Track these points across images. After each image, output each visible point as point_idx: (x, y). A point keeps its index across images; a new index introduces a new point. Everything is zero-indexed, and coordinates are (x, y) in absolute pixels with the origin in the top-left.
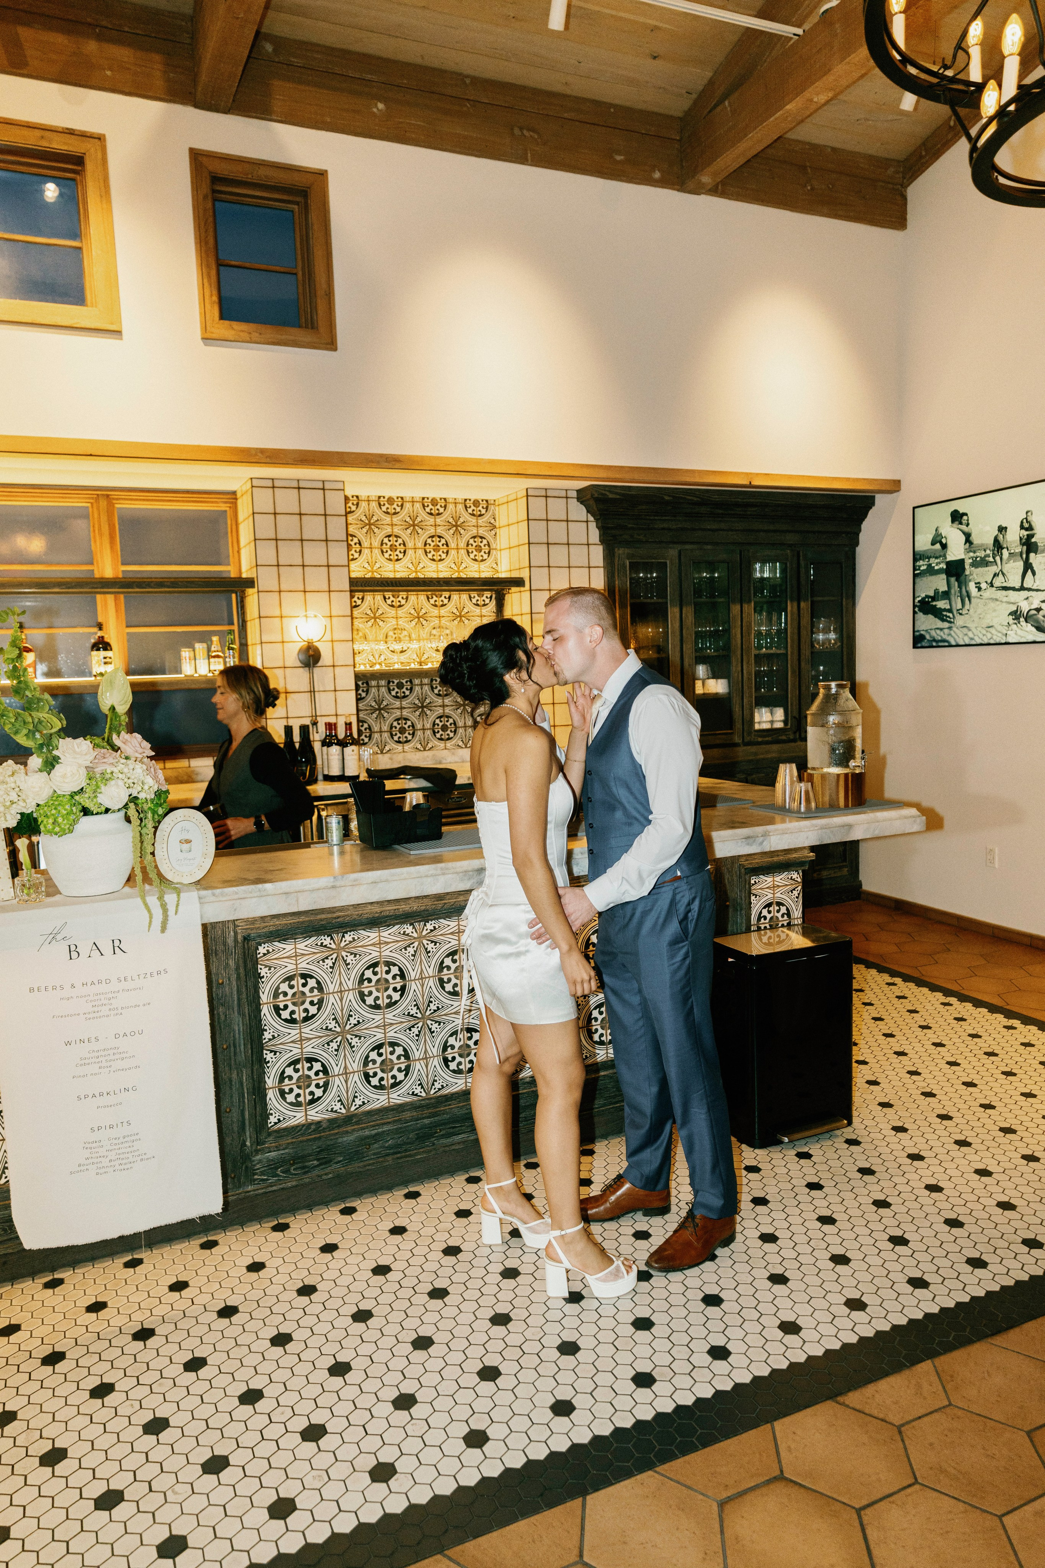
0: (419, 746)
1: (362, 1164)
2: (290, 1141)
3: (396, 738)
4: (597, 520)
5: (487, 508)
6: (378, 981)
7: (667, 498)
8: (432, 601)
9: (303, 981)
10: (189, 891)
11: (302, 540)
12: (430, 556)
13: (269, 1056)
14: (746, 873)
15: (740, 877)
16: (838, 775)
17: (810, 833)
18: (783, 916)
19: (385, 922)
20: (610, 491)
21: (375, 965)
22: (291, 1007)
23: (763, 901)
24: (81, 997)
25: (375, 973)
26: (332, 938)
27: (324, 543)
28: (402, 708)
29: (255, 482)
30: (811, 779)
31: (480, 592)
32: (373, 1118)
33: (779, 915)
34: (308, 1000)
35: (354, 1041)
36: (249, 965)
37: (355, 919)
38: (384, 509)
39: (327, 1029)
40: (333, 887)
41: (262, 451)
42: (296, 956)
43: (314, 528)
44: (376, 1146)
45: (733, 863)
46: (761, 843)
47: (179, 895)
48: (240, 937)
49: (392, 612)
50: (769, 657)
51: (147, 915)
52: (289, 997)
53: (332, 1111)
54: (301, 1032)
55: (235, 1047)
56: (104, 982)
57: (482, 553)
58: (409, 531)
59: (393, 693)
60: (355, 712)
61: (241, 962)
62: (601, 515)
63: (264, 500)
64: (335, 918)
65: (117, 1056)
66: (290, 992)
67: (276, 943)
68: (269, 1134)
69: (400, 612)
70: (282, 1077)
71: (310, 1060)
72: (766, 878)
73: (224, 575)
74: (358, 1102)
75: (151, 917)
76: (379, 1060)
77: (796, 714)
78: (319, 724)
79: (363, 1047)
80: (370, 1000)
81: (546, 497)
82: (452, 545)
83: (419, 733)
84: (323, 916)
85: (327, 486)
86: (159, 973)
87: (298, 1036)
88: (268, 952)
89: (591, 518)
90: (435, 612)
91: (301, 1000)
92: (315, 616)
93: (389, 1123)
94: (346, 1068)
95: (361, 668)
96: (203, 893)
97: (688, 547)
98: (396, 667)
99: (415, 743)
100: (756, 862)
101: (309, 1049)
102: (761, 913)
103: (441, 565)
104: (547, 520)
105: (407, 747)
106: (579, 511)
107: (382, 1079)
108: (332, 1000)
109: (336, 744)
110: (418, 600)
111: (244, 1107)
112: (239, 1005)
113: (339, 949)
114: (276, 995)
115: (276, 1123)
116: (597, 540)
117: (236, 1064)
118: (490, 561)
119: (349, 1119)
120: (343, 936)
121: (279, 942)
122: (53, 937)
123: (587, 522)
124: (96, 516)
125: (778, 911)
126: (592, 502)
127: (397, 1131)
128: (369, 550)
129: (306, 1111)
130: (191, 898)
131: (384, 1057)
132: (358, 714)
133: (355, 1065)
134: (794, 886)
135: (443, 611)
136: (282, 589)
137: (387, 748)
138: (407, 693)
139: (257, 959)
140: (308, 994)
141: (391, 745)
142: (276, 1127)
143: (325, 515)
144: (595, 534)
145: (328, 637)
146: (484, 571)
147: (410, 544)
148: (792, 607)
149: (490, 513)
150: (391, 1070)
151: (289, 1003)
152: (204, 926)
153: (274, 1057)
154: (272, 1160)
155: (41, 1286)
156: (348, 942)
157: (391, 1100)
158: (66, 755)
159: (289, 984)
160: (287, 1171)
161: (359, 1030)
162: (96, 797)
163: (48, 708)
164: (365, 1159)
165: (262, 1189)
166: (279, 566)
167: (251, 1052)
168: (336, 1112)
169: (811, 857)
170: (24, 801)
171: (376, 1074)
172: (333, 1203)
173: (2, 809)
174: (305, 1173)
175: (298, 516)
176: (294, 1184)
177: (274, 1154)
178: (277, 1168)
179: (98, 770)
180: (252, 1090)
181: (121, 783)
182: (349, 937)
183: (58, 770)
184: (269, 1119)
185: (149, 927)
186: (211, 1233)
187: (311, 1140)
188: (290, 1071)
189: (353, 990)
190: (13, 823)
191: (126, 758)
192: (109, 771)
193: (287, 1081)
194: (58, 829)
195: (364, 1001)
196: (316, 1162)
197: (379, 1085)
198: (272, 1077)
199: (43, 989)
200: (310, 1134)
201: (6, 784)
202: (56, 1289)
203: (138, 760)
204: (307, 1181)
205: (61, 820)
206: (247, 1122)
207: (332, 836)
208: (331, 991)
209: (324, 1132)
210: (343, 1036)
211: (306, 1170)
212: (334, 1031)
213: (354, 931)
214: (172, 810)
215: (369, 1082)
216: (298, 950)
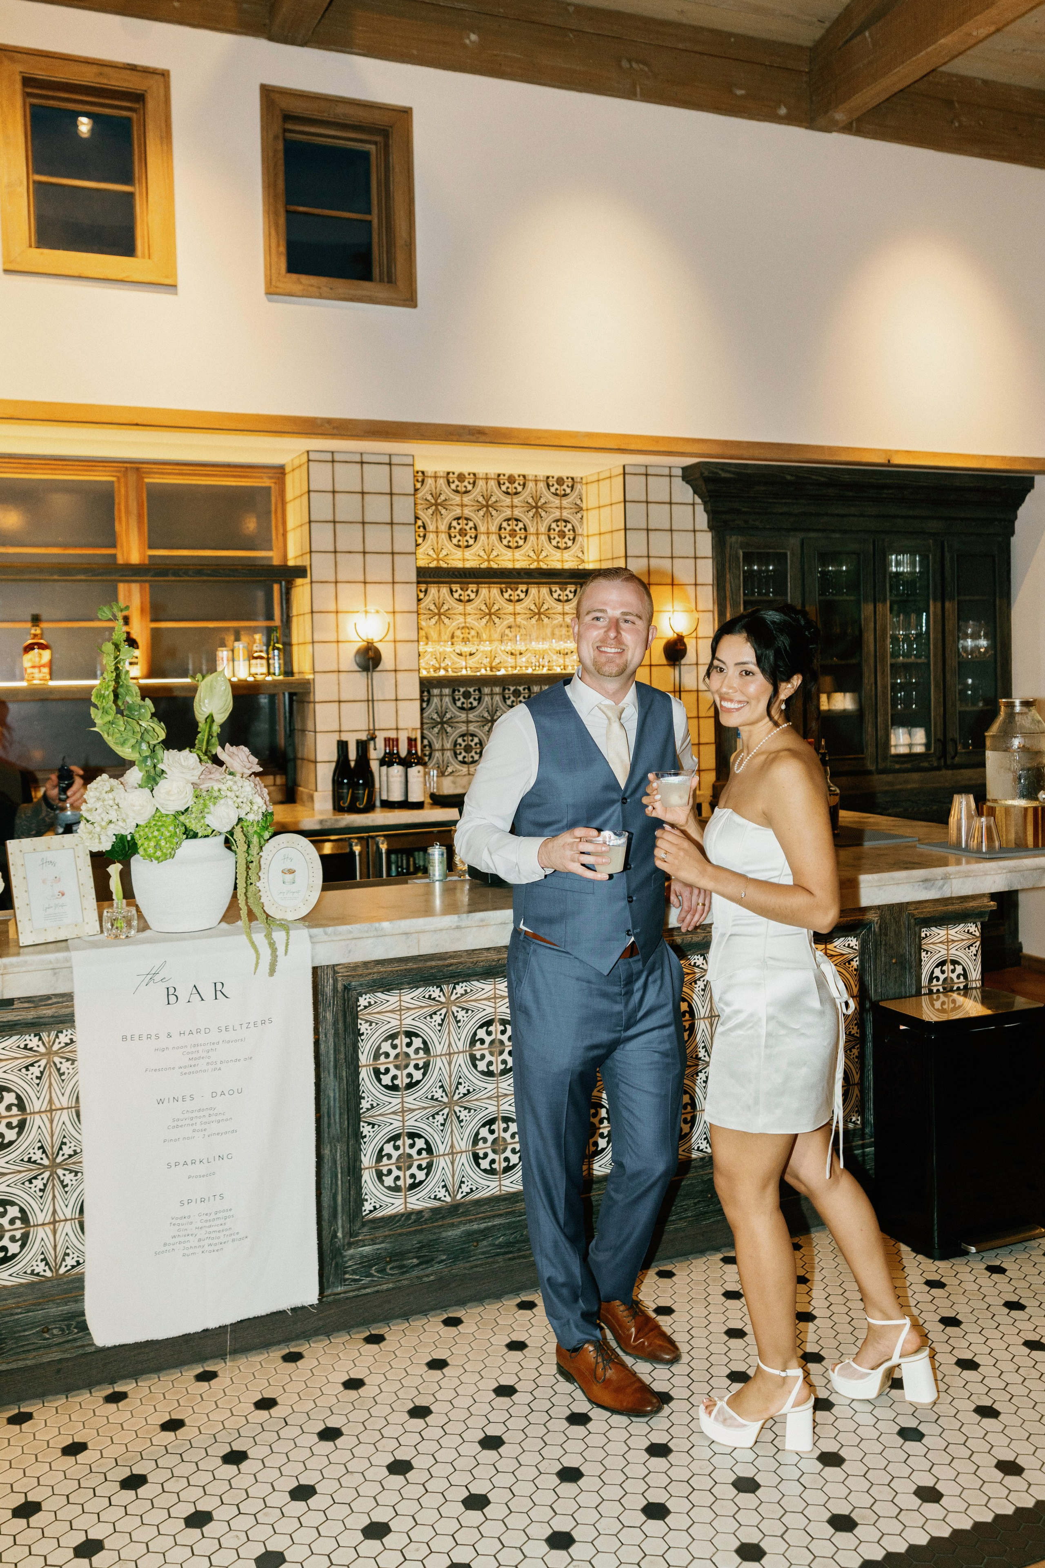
1: (468, 1265)
2: (387, 1233)
3: (460, 758)
4: (705, 503)
5: (572, 487)
6: (492, 1042)
7: (789, 477)
8: (506, 595)
9: (408, 1040)
10: (297, 928)
11: (363, 523)
12: (505, 542)
13: (366, 1129)
14: (916, 924)
15: (909, 928)
16: (1026, 809)
17: (997, 878)
18: (958, 977)
19: (503, 972)
20: (722, 470)
21: (489, 1023)
22: (393, 1071)
23: (936, 958)
24: (178, 1048)
25: (489, 1033)
26: (441, 990)
27: (389, 527)
28: (468, 722)
29: (313, 456)
30: (992, 812)
31: (563, 586)
32: (482, 1209)
33: (954, 976)
34: (412, 1063)
35: (463, 1114)
36: (349, 1020)
37: (468, 968)
38: (453, 486)
39: (432, 1098)
40: (458, 927)
42: (400, 1010)
43: (378, 509)
44: (485, 1243)
45: (900, 911)
46: (941, 888)
47: (288, 933)
48: (340, 986)
49: (460, 607)
50: (906, 667)
51: (255, 956)
52: (391, 1058)
53: (435, 1198)
54: (403, 1102)
55: (329, 1116)
56: (203, 1032)
57: (566, 540)
58: (481, 513)
59: (459, 704)
60: (418, 725)
61: (340, 1015)
62: (710, 497)
63: (322, 475)
64: (447, 966)
65: (213, 1118)
66: (393, 1053)
67: (379, 994)
68: (364, 1224)
69: (470, 608)
70: (380, 1156)
71: (412, 1136)
72: (939, 931)
73: (265, 562)
74: (465, 1189)
75: (258, 958)
76: (491, 1138)
77: (940, 736)
78: (377, 740)
79: (472, 1122)
80: (482, 1066)
81: (646, 475)
82: (532, 529)
84: (433, 963)
85: (395, 460)
86: (263, 1022)
87: (400, 1105)
88: (370, 1004)
89: (698, 500)
90: (510, 608)
91: (404, 1063)
92: (377, 612)
93: (501, 1215)
94: (452, 1146)
95: (424, 673)
96: (315, 931)
97: (813, 535)
98: (464, 672)
100: (928, 911)
101: (412, 1123)
102: (933, 972)
103: (518, 554)
104: (646, 502)
106: (684, 492)
107: (493, 1161)
108: (439, 1064)
109: (398, 764)
110: (490, 593)
111: (336, 1190)
112: (335, 1067)
113: (448, 1004)
114: (377, 1056)
115: (371, 1211)
116: (705, 526)
117: (329, 1137)
118: (575, 549)
119: (454, 1209)
120: (454, 988)
121: (382, 992)
122: (152, 977)
123: (693, 504)
124: (123, 491)
125: (953, 971)
126: (701, 482)
127: (509, 1226)
128: (435, 535)
129: (406, 1198)
130: (301, 935)
131: (496, 1135)
132: (422, 729)
133: (463, 1144)
134: (971, 942)
135: (519, 607)
136: (340, 579)
137: (450, 770)
138: (475, 703)
139: (358, 1012)
140: (413, 1056)
141: (454, 766)
142: (371, 1216)
143: (391, 494)
144: (702, 519)
145: (390, 637)
146: (566, 561)
147: (482, 528)
148: (934, 607)
149: (576, 493)
150: (504, 1150)
151: (391, 1067)
152: (315, 969)
153: (372, 1130)
154: (366, 1256)
155: (101, 1401)
156: (459, 995)
157: (503, 1188)
158: (173, 769)
159: (392, 1044)
160: (382, 1271)
161: (467, 1101)
162: (204, 817)
163: (150, 715)
164: (471, 1259)
165: (354, 1291)
166: (335, 552)
167: (346, 1123)
168: (439, 1199)
169: (991, 906)
170: (124, 821)
171: (486, 1155)
172: (433, 1313)
173: (98, 829)
174: (403, 1273)
175: (360, 495)
176: (391, 1285)
177: (367, 1249)
178: (371, 1266)
179: (204, 787)
180: (346, 1170)
181: (230, 802)
182: (460, 989)
183: (163, 786)
184: (363, 1205)
185: (256, 968)
186: (293, 1343)
187: (410, 1233)
188: (389, 1148)
189: (463, 1052)
190: (106, 845)
191: (231, 774)
192: (216, 788)
193: (385, 1160)
194: (159, 854)
195: (475, 1066)
196: (415, 1261)
197: (489, 1168)
198: (368, 1155)
199: (136, 1037)
200: (409, 1226)
201: (104, 801)
202: (120, 1404)
203: (245, 776)
204: (406, 1282)
205: (163, 843)
206: (339, 1209)
207: (434, 870)
208: (439, 1053)
209: (426, 1224)
210: (450, 1108)
211: (404, 1269)
212: (440, 1101)
213: (466, 981)
214: (275, 834)
215: (478, 1165)
216: (403, 1004)
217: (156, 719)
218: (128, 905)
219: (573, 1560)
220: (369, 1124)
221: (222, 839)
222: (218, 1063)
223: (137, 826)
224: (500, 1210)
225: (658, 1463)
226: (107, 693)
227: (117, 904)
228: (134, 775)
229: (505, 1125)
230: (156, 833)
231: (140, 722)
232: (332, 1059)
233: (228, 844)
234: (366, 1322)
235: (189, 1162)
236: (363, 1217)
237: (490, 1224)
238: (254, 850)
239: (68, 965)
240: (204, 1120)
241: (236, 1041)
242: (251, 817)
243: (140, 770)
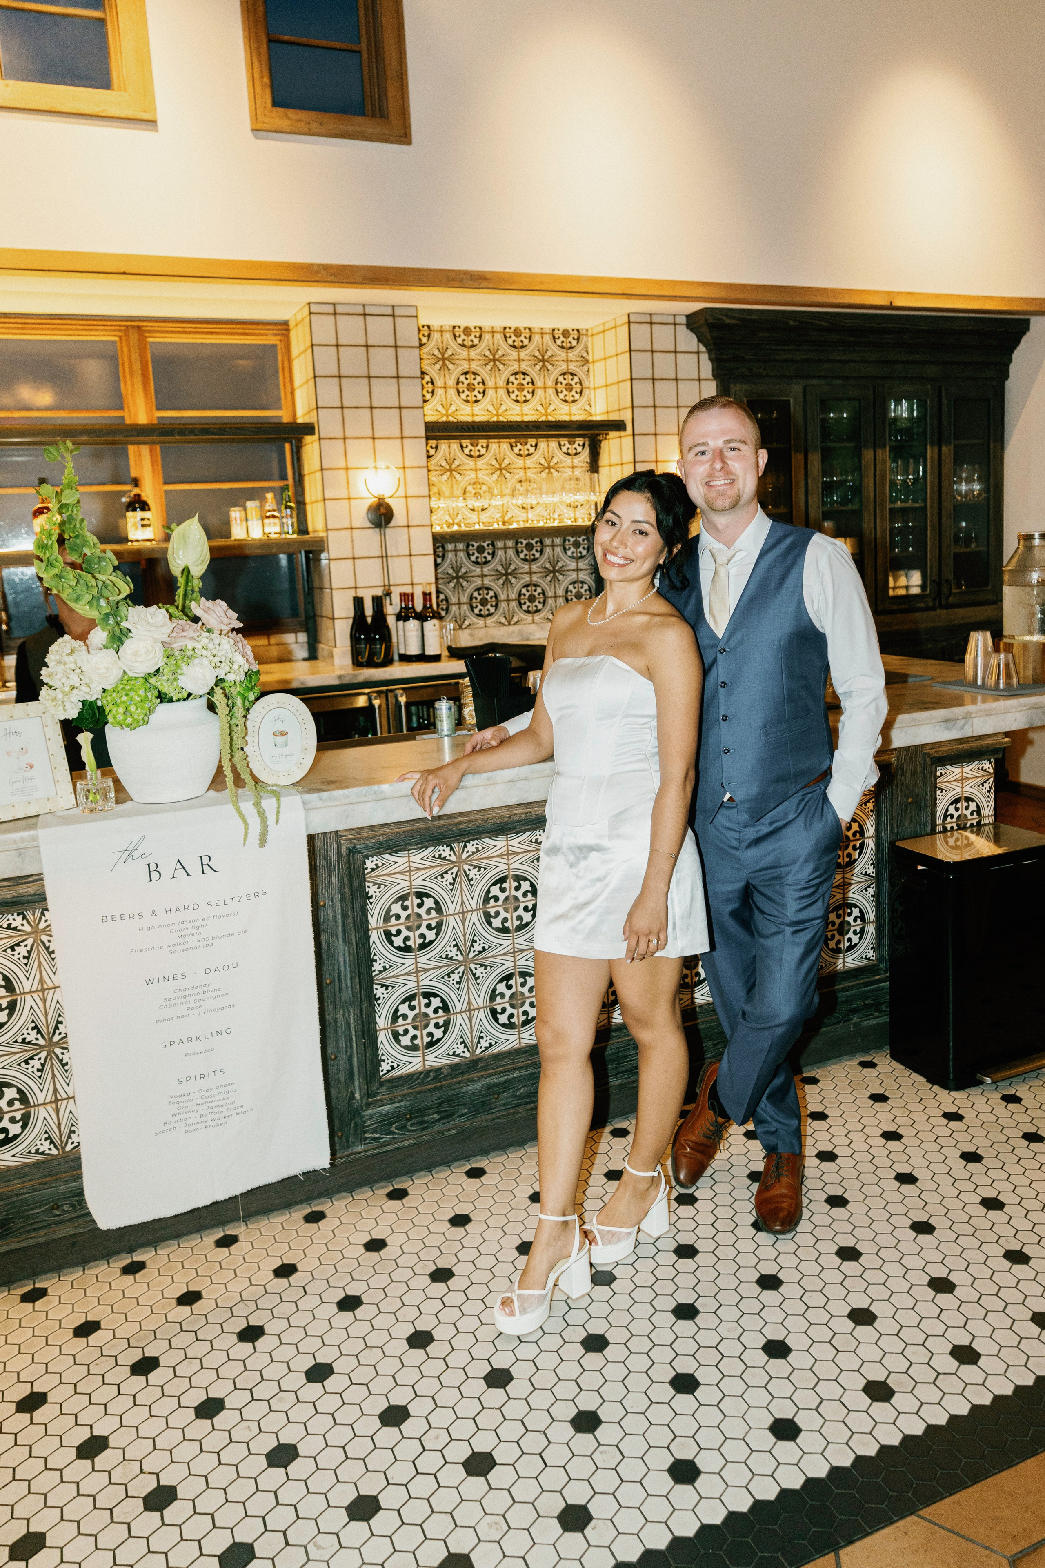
0: (503, 620)
1: (490, 1117)
2: (406, 1092)
3: (476, 611)
4: (709, 351)
5: (578, 339)
6: (506, 899)
7: (792, 323)
8: (516, 450)
9: (419, 901)
10: (290, 795)
11: (369, 377)
12: (513, 396)
13: (379, 992)
14: (932, 764)
15: (925, 768)
16: (1044, 644)
17: (1018, 714)
18: (972, 814)
19: (514, 829)
20: (726, 316)
21: (502, 880)
22: (405, 933)
23: (950, 796)
24: (164, 926)
25: (503, 890)
26: (452, 849)
27: (395, 381)
28: (483, 576)
29: (314, 308)
30: (1009, 648)
31: (571, 437)
32: (502, 1062)
33: (968, 813)
34: (425, 924)
35: (479, 971)
36: (356, 883)
37: (479, 826)
38: (460, 340)
39: (447, 957)
41: (326, 267)
42: (410, 871)
43: (383, 362)
44: (506, 1095)
45: (916, 752)
46: (962, 728)
47: (278, 800)
48: (344, 850)
49: (471, 463)
50: (904, 512)
51: (243, 826)
52: (402, 920)
53: (454, 1055)
54: (416, 962)
55: (340, 981)
56: (191, 907)
57: (573, 393)
58: (489, 367)
59: (473, 558)
60: (433, 580)
61: (346, 879)
62: (715, 344)
63: (324, 329)
64: (456, 825)
65: (208, 995)
66: (404, 914)
67: (387, 856)
68: (382, 1084)
69: (480, 463)
70: (395, 1017)
71: (428, 995)
72: (954, 769)
73: (274, 421)
74: (484, 1044)
75: (246, 828)
76: (508, 993)
78: (393, 595)
79: (489, 979)
80: (497, 923)
81: (651, 323)
82: (539, 383)
83: (503, 605)
84: (441, 823)
85: (398, 311)
86: (256, 895)
87: (413, 966)
88: (377, 867)
89: (703, 349)
90: (520, 462)
91: (416, 924)
92: (388, 468)
93: (522, 1068)
94: (469, 1003)
95: (437, 529)
96: (308, 797)
97: (814, 382)
98: (477, 527)
99: (498, 617)
100: (943, 751)
101: (427, 982)
102: (947, 810)
103: (525, 407)
104: (652, 351)
105: (489, 621)
106: (689, 341)
107: (511, 1016)
108: (452, 923)
109: (414, 618)
110: (500, 448)
111: (352, 1052)
112: (344, 931)
113: (460, 862)
114: (387, 919)
115: (388, 1071)
116: (709, 374)
117: (342, 1001)
118: (582, 402)
119: (474, 1064)
120: (465, 846)
121: (390, 854)
122: (129, 853)
123: (698, 353)
124: (127, 352)
125: (967, 808)
126: (705, 330)
127: (530, 1077)
128: (443, 390)
129: (424, 1056)
130: (293, 802)
131: (513, 990)
132: (436, 583)
133: (480, 1000)
134: (985, 778)
135: (529, 462)
136: (348, 435)
137: (467, 623)
138: (489, 558)
139: (365, 875)
140: (425, 916)
141: (471, 619)
142: (389, 1076)
143: (396, 347)
144: (707, 368)
145: (401, 493)
146: (573, 413)
147: (490, 383)
148: (932, 452)
149: (582, 345)
150: (523, 1004)
151: (402, 928)
152: (311, 839)
153: (385, 992)
154: (385, 1115)
155: (118, 1272)
156: (470, 853)
157: (522, 1041)
158: (138, 626)
159: (402, 905)
160: (403, 1128)
161: (483, 958)
162: (176, 679)
163: (112, 569)
164: (493, 1111)
165: (374, 1149)
166: (342, 408)
167: (358, 987)
168: (458, 1055)
169: (1005, 743)
170: (88, 685)
171: (504, 1010)
172: (456, 1164)
173: (60, 696)
174: (424, 1129)
175: (364, 349)
176: (412, 1142)
177: (386, 1108)
178: (391, 1124)
179: (177, 646)
180: (360, 1033)
181: (206, 662)
182: (471, 847)
183: (129, 646)
184: (380, 1066)
185: (245, 840)
186: (316, 1202)
187: (430, 1090)
188: (404, 1009)
189: (477, 910)
190: (72, 713)
191: (209, 631)
192: (190, 647)
193: (401, 1021)
194: (129, 720)
195: (490, 924)
196: (436, 1116)
197: (507, 1022)
198: (383, 1017)
199: (118, 918)
200: (429, 1083)
201: (65, 664)
202: (137, 1276)
203: (224, 633)
204: (427, 1138)
205: (132, 708)
206: (356, 1070)
207: (442, 725)
208: (451, 912)
209: (445, 1080)
210: (465, 966)
211: (424, 1125)
212: (455, 960)
213: (477, 839)
214: (263, 694)
215: (496, 1020)
216: (412, 864)
217: (119, 573)
218: (103, 775)
219: (599, 1444)
220: (382, 986)
221: (204, 701)
222: (210, 939)
223: (104, 691)
224: (519, 1062)
225: (685, 1327)
226: (50, 543)
227: (91, 775)
228: (99, 636)
229: (522, 980)
230: (124, 698)
231: (97, 576)
232: (340, 924)
233: (211, 707)
234: (389, 1177)
235: (185, 1041)
236: (381, 1077)
237: (510, 1076)
238: (239, 712)
239: (35, 844)
240: (198, 997)
241: (228, 915)
242: (231, 678)
243: (103, 630)
